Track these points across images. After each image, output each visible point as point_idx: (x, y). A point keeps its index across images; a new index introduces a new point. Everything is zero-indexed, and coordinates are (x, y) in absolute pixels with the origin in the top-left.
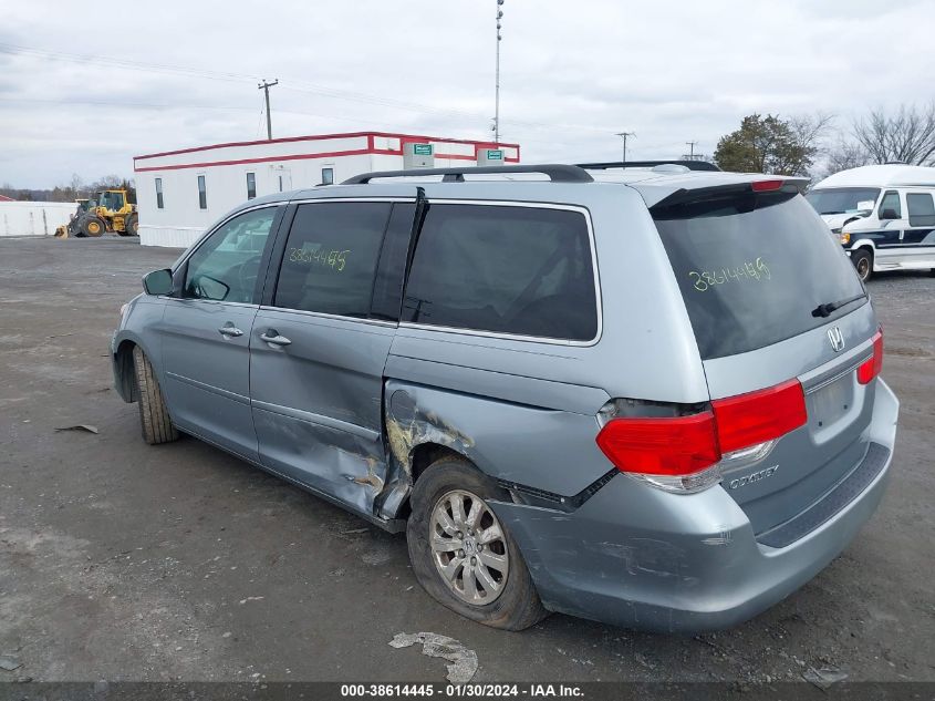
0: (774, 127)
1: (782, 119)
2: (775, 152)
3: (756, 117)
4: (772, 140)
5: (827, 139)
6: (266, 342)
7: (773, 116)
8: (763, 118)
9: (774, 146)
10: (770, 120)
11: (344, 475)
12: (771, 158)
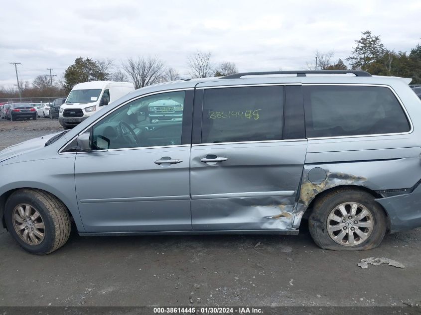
0: (90, 63)
1: (93, 60)
2: (92, 74)
3: (81, 59)
4: (90, 69)
5: (112, 70)
6: (205, 162)
7: (89, 59)
8: (85, 59)
9: (91, 72)
10: (88, 60)
11: (265, 217)
12: (91, 77)
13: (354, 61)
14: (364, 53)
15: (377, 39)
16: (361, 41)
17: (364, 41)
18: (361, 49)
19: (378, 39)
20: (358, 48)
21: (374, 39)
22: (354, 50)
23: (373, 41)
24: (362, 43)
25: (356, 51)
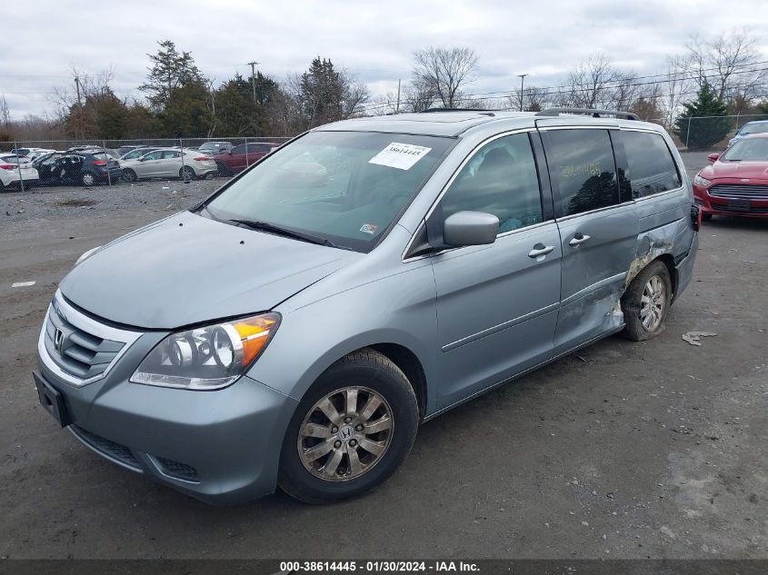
6: (574, 245)
13: (154, 94)
14: (169, 79)
15: (186, 57)
16: (160, 58)
17: (165, 58)
18: (162, 73)
19: (189, 59)
20: (156, 70)
21: (182, 56)
22: (150, 73)
23: (181, 60)
24: (161, 62)
25: (155, 75)
